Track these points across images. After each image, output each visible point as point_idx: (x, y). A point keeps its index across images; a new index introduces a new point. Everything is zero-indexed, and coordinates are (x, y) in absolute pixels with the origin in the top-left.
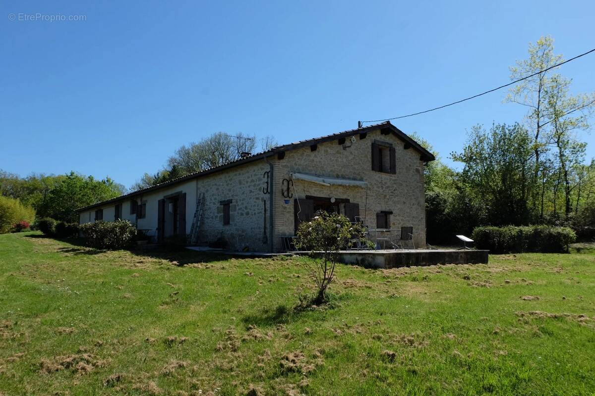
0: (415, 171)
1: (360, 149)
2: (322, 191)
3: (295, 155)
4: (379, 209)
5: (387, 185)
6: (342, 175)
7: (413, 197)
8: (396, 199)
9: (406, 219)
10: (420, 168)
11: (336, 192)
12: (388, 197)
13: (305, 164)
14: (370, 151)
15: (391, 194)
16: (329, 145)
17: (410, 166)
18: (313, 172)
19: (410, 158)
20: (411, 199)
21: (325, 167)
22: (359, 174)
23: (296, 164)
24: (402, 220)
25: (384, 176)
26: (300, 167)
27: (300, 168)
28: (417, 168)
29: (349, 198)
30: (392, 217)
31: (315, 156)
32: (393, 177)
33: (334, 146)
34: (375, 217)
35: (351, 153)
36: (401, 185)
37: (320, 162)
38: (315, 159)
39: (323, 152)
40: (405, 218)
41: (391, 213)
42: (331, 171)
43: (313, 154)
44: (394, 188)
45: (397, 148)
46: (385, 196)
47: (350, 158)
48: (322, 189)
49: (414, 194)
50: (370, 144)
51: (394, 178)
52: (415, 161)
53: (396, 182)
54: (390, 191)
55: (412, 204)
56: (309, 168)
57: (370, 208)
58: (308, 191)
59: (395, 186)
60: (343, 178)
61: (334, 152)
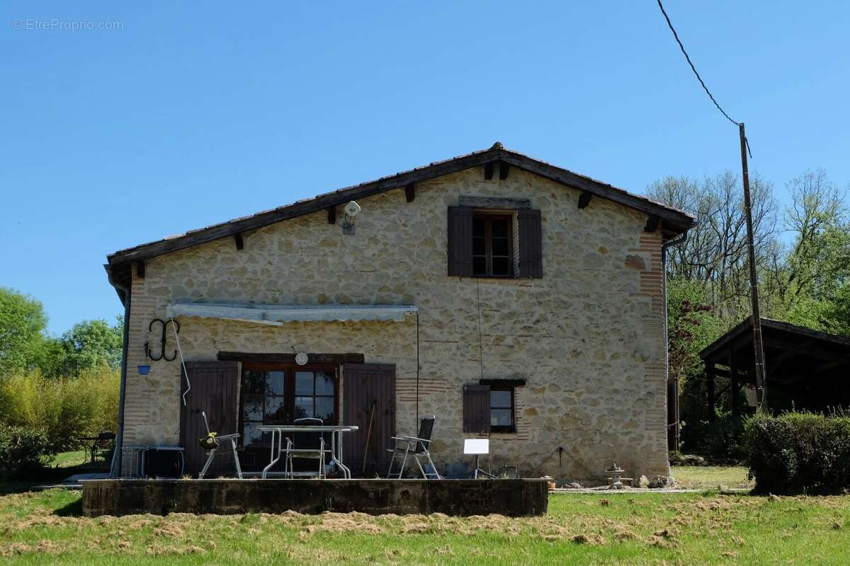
0: (622, 264)
1: (404, 225)
2: (273, 339)
3: (190, 264)
4: (472, 374)
5: (506, 311)
6: (338, 299)
7: (613, 337)
8: (544, 344)
9: (583, 397)
10: (641, 254)
11: (316, 340)
12: (509, 341)
13: (216, 281)
14: (444, 226)
15: (526, 333)
16: (297, 227)
17: (602, 250)
18: (244, 297)
19: (603, 230)
20: (607, 342)
21: (281, 282)
22: (399, 290)
23: (190, 284)
24: (565, 400)
25: (493, 288)
26: (201, 289)
27: (204, 291)
28: (633, 254)
29: (360, 352)
30: (522, 394)
31: (251, 259)
32: (533, 286)
33: (311, 229)
34: (457, 395)
35: (374, 240)
36: (566, 305)
37: (264, 271)
38: (250, 267)
39: (276, 246)
40: (579, 395)
41: (521, 383)
42: (303, 289)
43: (242, 257)
44: (536, 317)
45: (552, 207)
46: (499, 339)
47: (368, 253)
48: (270, 335)
49: (616, 326)
50: (441, 209)
51: (534, 290)
52: (624, 237)
53: (542, 300)
54: (518, 326)
55: (608, 355)
56: (231, 289)
57: (438, 374)
58: (228, 342)
59: (539, 311)
60: (344, 302)
61: (314, 244)
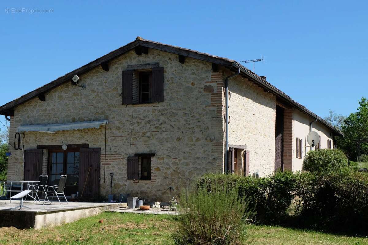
0: (202, 90)
1: (105, 83)
2: (56, 138)
3: (28, 109)
4: (132, 151)
5: (147, 120)
6: (79, 119)
7: (197, 130)
8: (164, 135)
9: (182, 161)
10: (212, 84)
11: (71, 138)
12: (148, 134)
13: (37, 115)
14: (121, 81)
15: (155, 130)
16: (64, 88)
17: (193, 84)
18: (46, 121)
19: (193, 73)
20: (194, 132)
21: (59, 114)
22: (103, 113)
23: (28, 117)
24: (174, 163)
25: (143, 109)
26: (31, 119)
27: (32, 120)
28: (208, 84)
29: (87, 143)
30: (154, 160)
31: (48, 105)
32: (159, 106)
33: (70, 89)
34: (125, 162)
35: (93, 91)
36: (174, 114)
37: (52, 109)
38: (48, 108)
39: (57, 98)
40: (180, 160)
41: (153, 155)
42: (67, 116)
43: (45, 104)
44: (161, 121)
45: (169, 65)
46: (144, 133)
47: (91, 97)
48: (55, 137)
49: (198, 124)
51: (160, 108)
52: (204, 76)
53: (164, 113)
54: (152, 127)
55: (194, 139)
56: (42, 118)
57: (118, 152)
58: (41, 141)
59: (162, 118)
60: (82, 121)
61: (70, 95)
